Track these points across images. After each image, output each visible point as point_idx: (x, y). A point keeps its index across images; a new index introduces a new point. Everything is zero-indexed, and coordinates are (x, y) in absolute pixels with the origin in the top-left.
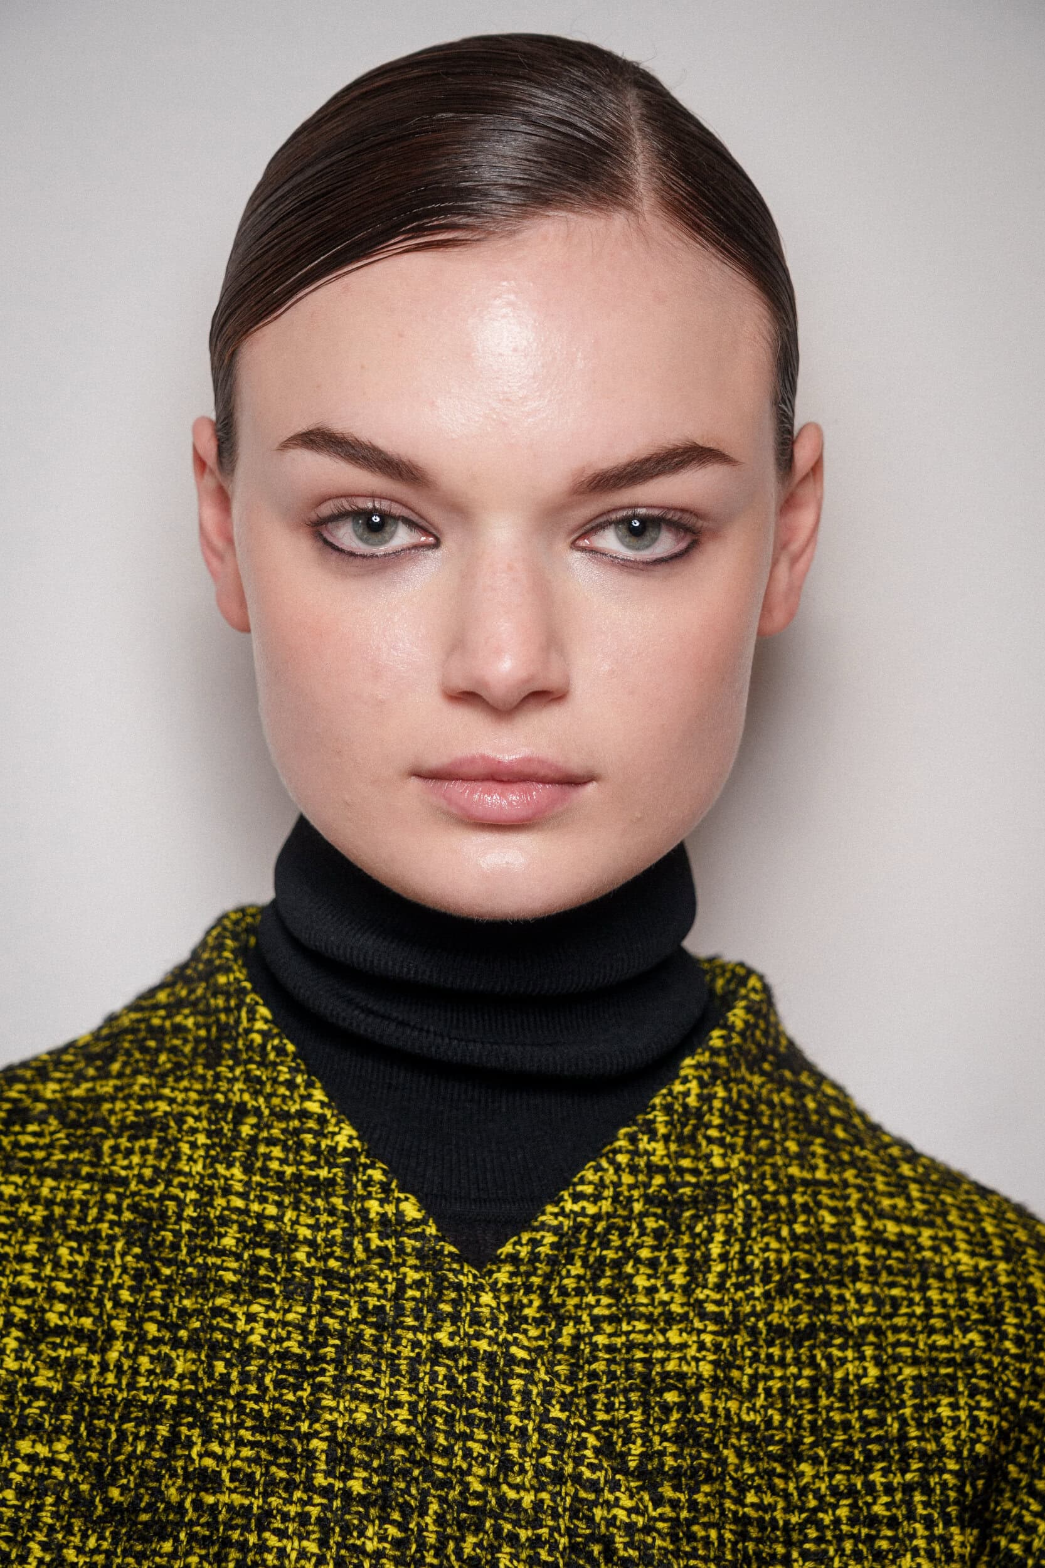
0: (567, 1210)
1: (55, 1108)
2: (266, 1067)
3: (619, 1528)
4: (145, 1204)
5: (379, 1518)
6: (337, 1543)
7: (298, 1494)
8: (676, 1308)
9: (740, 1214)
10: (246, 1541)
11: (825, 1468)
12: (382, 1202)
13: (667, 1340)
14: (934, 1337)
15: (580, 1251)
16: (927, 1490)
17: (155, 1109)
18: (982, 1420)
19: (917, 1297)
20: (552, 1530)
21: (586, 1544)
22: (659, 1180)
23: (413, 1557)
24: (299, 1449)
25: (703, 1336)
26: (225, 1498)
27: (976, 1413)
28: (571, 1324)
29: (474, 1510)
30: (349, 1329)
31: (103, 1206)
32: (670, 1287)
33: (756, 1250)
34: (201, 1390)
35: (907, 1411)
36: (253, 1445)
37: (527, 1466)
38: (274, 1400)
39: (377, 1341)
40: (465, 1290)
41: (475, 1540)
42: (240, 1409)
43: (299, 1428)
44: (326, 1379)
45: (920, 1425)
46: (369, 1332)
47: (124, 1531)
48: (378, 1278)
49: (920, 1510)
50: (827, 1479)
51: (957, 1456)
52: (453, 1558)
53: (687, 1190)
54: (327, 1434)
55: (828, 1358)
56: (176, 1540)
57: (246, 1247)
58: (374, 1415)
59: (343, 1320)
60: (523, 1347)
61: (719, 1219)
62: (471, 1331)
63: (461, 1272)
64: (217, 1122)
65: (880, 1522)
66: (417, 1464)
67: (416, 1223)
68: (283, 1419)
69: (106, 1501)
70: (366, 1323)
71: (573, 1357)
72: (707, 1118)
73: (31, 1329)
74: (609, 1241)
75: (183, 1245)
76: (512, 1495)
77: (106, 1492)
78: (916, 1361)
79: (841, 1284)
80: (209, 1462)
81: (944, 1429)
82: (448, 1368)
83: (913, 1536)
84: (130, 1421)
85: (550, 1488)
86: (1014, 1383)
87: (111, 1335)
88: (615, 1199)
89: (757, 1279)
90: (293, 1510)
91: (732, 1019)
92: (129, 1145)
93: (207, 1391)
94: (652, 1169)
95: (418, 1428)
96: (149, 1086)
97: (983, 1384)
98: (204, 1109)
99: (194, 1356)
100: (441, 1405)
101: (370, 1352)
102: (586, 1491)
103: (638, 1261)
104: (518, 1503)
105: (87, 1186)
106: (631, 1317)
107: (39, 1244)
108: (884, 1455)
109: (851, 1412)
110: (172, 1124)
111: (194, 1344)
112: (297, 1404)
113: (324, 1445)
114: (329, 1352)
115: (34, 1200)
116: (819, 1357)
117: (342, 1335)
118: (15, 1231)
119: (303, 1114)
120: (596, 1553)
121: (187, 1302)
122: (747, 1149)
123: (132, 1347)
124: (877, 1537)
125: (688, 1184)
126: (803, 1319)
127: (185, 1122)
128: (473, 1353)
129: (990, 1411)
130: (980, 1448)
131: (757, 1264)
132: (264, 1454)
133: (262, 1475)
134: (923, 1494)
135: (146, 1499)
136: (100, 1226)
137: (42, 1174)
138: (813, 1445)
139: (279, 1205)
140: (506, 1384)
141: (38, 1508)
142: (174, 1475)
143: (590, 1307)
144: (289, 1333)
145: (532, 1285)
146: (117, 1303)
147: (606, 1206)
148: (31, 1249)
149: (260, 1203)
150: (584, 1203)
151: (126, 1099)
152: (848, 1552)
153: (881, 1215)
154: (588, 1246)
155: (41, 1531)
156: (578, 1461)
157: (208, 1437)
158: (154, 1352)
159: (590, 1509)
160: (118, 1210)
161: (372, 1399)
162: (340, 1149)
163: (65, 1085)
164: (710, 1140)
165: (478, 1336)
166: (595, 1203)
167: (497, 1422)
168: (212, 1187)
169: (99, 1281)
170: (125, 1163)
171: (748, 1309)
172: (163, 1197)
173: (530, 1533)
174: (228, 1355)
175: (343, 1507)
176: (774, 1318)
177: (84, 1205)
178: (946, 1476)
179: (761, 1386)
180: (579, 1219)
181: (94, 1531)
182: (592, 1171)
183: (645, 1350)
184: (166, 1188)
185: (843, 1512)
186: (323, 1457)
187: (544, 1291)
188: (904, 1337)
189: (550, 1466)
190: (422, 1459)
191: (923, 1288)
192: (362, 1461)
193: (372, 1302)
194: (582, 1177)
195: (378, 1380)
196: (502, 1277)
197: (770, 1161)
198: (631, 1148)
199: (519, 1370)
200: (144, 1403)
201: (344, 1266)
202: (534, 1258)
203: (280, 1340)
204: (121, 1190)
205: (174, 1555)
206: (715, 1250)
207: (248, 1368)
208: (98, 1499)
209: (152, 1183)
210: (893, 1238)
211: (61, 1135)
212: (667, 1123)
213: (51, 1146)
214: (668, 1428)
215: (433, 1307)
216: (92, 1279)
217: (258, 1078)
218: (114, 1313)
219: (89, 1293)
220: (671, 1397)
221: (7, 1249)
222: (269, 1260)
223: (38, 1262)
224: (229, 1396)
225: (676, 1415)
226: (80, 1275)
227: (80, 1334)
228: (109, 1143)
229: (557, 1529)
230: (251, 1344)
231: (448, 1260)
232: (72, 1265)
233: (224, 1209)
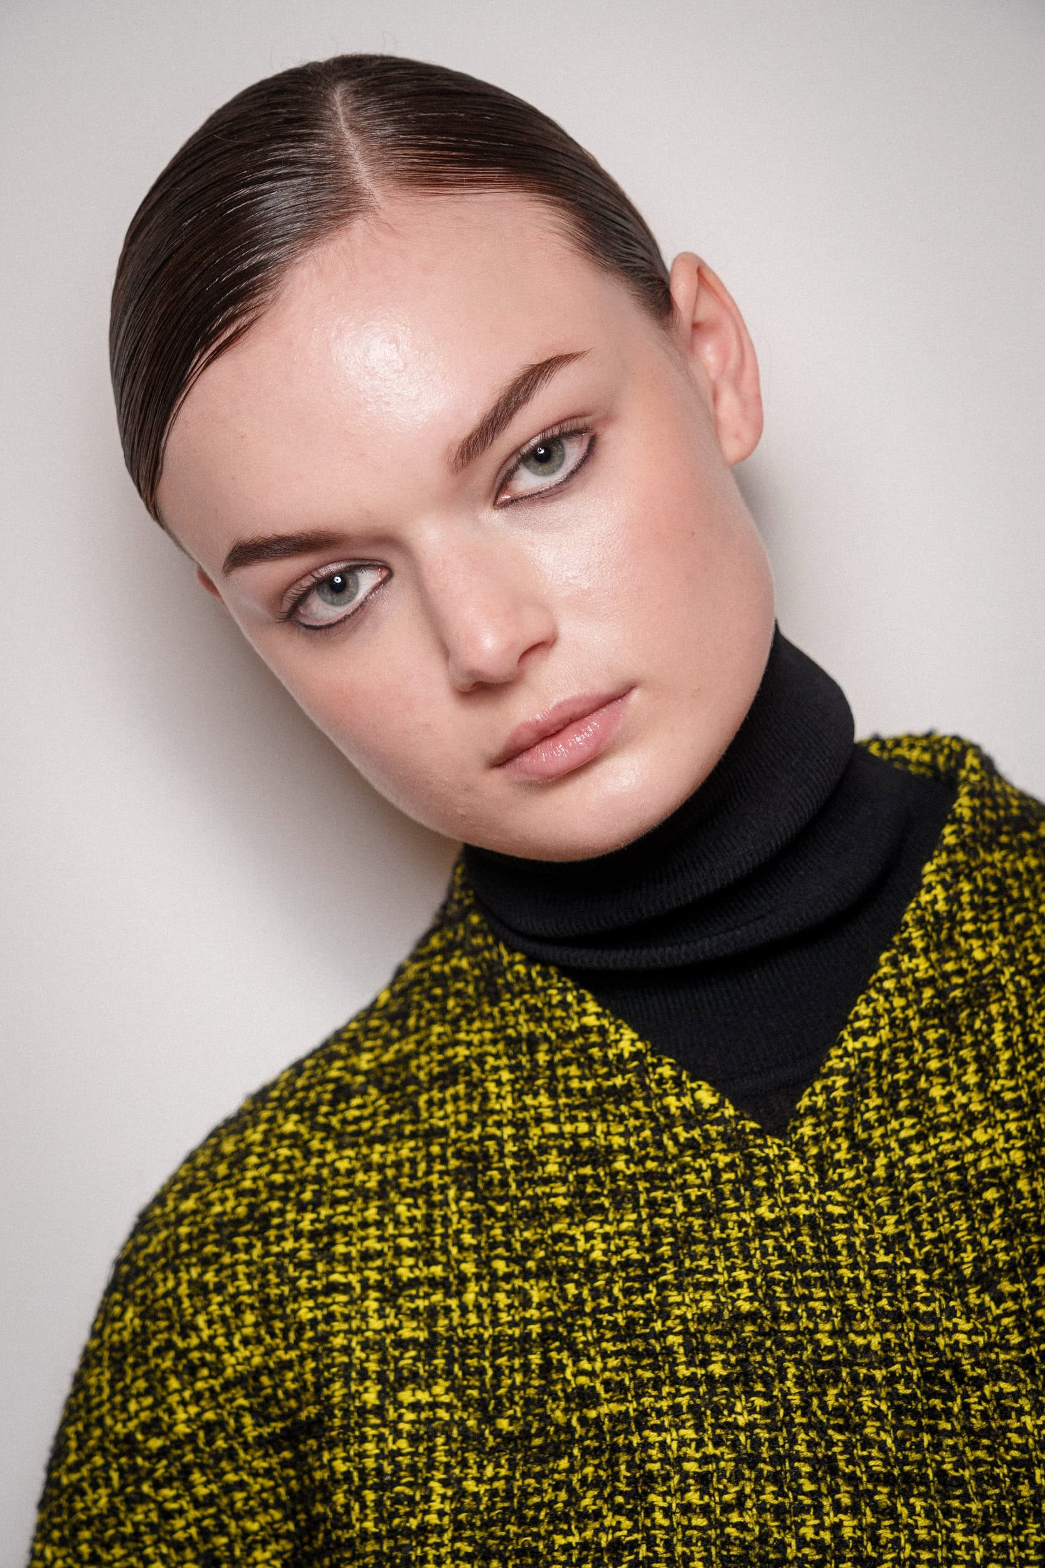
0: (850, 1049)
1: (373, 1078)
2: (538, 994)
3: (962, 1351)
4: (467, 1149)
5: (744, 1392)
6: (711, 1425)
7: (666, 1390)
8: (976, 1107)
9: (1013, 998)
10: (631, 1442)
12: (678, 1096)
13: (974, 1141)
15: (872, 1084)
17: (456, 1056)
20: (904, 1364)
21: (937, 1371)
22: (928, 993)
23: (783, 1421)
25: (1007, 1126)
26: (604, 1409)
28: (882, 1154)
29: (829, 1363)
30: (679, 1225)
31: (430, 1158)
32: (965, 1088)
33: (1035, 1025)
36: (617, 1354)
37: (867, 1311)
38: (626, 1307)
39: (707, 1229)
40: (773, 1162)
41: (836, 1391)
42: (598, 1324)
43: (653, 1328)
44: (669, 1277)
46: (697, 1223)
47: (519, 1456)
48: (693, 1169)
52: (819, 1413)
53: (957, 993)
54: (680, 1328)
56: (571, 1456)
57: (569, 1169)
58: (718, 1300)
59: (672, 1217)
60: (838, 1204)
61: (994, 1009)
62: (788, 1200)
63: (765, 1146)
64: (514, 1056)
66: (767, 1335)
67: (715, 1108)
68: (638, 1323)
69: (497, 1433)
70: (693, 1215)
71: (890, 1186)
72: (959, 917)
73: (386, 1287)
74: (897, 1065)
75: (510, 1180)
76: (860, 1341)
77: (494, 1425)
80: (583, 1380)
82: (776, 1239)
84: (502, 1355)
85: (893, 1327)
87: (463, 1279)
88: (892, 1024)
90: (665, 1404)
91: (958, 810)
92: (441, 1095)
93: (566, 1314)
94: (919, 984)
95: (761, 1302)
96: (445, 1033)
98: (501, 1046)
99: (546, 1284)
100: (777, 1275)
101: (701, 1241)
102: (925, 1323)
103: (929, 1074)
104: (867, 1347)
106: (936, 1129)
107: (378, 1207)
110: (474, 1066)
111: (543, 1272)
112: (647, 1307)
113: (679, 1339)
114: (665, 1250)
115: (368, 1168)
117: (674, 1232)
118: (355, 1201)
119: (584, 1030)
120: (947, 1378)
121: (527, 1234)
122: (1004, 931)
123: (485, 1286)
125: (957, 986)
127: (485, 1062)
128: (794, 1220)
131: (1041, 1041)
132: (628, 1361)
133: (630, 1380)
135: (536, 1425)
136: (430, 1178)
137: (370, 1143)
139: (589, 1120)
140: (830, 1241)
141: (432, 1450)
142: (555, 1399)
143: (896, 1132)
144: (626, 1242)
145: (836, 1129)
146: (462, 1248)
147: (885, 1034)
148: (372, 1214)
149: (571, 1123)
150: (864, 1039)
151: (429, 1050)
154: (879, 1076)
155: (438, 1470)
156: (912, 1298)
157: (576, 1356)
158: (508, 1287)
159: (933, 1340)
160: (444, 1160)
161: (713, 1286)
162: (626, 1055)
163: (378, 1052)
164: (967, 936)
165: (795, 1203)
166: (874, 1035)
167: (831, 1278)
168: (524, 1120)
169: (439, 1230)
170: (441, 1113)
172: (483, 1138)
173: (884, 1372)
174: (576, 1276)
175: (709, 1391)
177: (413, 1162)
180: (864, 1055)
181: (489, 1461)
182: (863, 1005)
183: (956, 1158)
184: (483, 1129)
186: (681, 1350)
187: (848, 1132)
189: (888, 1308)
190: (771, 1329)
192: (717, 1345)
193: (694, 1193)
194: (856, 1013)
195: (715, 1266)
196: (807, 1130)
197: (1029, 934)
198: (894, 972)
199: (838, 1226)
200: (512, 1337)
201: (661, 1165)
202: (831, 1103)
203: (619, 1250)
204: (443, 1140)
205: (571, 1470)
206: (998, 1039)
207: (597, 1284)
208: (487, 1432)
209: (469, 1128)
211: (382, 1102)
212: (923, 937)
213: (374, 1114)
214: (994, 1226)
215: (749, 1185)
216: (433, 1230)
217: (535, 1006)
218: (460, 1257)
219: (433, 1243)
220: (991, 1195)
221: (351, 1219)
222: (592, 1176)
223: (380, 1224)
224: (585, 1314)
225: (998, 1211)
226: (421, 1228)
227: (433, 1282)
228: (423, 1099)
229: (907, 1363)
230: (594, 1261)
231: (751, 1137)
232: (412, 1220)
233: (540, 1137)
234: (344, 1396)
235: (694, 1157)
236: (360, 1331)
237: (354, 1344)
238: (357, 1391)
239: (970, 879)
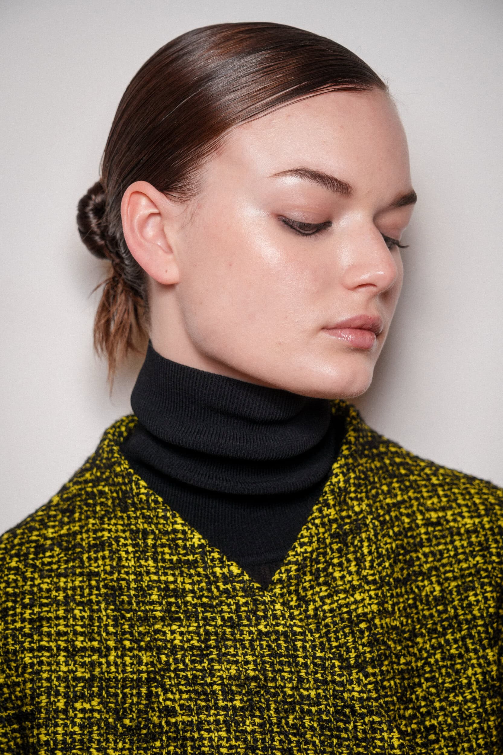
0: (299, 552)
1: (55, 542)
2: (151, 510)
3: (356, 701)
4: (110, 584)
5: (250, 715)
6: (234, 730)
7: (212, 712)
8: (355, 583)
9: (372, 531)
10: (194, 736)
11: (427, 638)
12: (221, 568)
13: (355, 599)
14: (461, 564)
15: (308, 569)
16: (471, 637)
17: (103, 536)
18: (489, 597)
19: (450, 547)
20: (326, 705)
21: (342, 709)
22: (335, 526)
23: (268, 730)
24: (209, 691)
25: (370, 592)
26: (179, 719)
27: (486, 595)
28: (312, 603)
29: (290, 703)
30: (219, 631)
31: (91, 587)
32: (350, 573)
33: (382, 544)
34: (157, 670)
35: (456, 603)
36: (187, 692)
37: (310, 679)
38: (192, 669)
39: (233, 634)
40: (267, 604)
41: (293, 716)
42: (177, 676)
43: (206, 681)
44: (214, 656)
45: (463, 608)
46: (228, 630)
47: (135, 738)
48: (226, 604)
49: (471, 647)
50: (428, 642)
51: (482, 617)
52: (285, 727)
53: (347, 527)
54: (220, 682)
55: (417, 587)
56: (162, 740)
57: (163, 598)
58: (239, 670)
59: (215, 626)
60: (299, 626)
61: (364, 535)
62: (274, 623)
63: (264, 595)
64: (135, 540)
65: (455, 657)
66: (262, 688)
67: (239, 575)
68: (198, 678)
69: (123, 726)
70: (226, 626)
71: (316, 619)
72: (348, 490)
73: (69, 650)
74: (319, 560)
75: (133, 601)
76: (305, 693)
77: (122, 722)
78: (455, 578)
79: (416, 551)
80: (169, 703)
81: (473, 607)
82: (267, 641)
83: (470, 660)
84: (127, 688)
85: (322, 687)
86: (500, 575)
87: (108, 649)
88: (318, 541)
89: (386, 559)
90: (212, 719)
91: (349, 438)
92: (95, 555)
93: (160, 670)
94: (331, 522)
95: (259, 671)
96: (96, 524)
97: (486, 580)
98: (128, 534)
99: (150, 654)
100: (267, 659)
101: (231, 640)
102: (338, 686)
103: (334, 565)
104: (309, 696)
105: (81, 579)
106: (337, 592)
107: (64, 610)
108: (450, 626)
109: (432, 609)
110: (113, 542)
111: (148, 648)
112: (203, 670)
113: (219, 688)
114: (212, 643)
115: (58, 589)
116: (414, 588)
117: (216, 634)
118: (52, 605)
119: (175, 531)
120: (347, 713)
121: (141, 629)
122: (367, 498)
123: (120, 653)
124: (455, 664)
125: (347, 523)
126: (405, 572)
127: (119, 541)
128: (277, 632)
129: (492, 592)
130: (491, 610)
131: (384, 552)
132: (193, 696)
133: (194, 705)
134: (470, 639)
135: (143, 723)
136: (91, 597)
137: (59, 576)
138: (420, 628)
139: (174, 575)
140: (294, 645)
141: (91, 733)
142: (153, 710)
143: (318, 593)
144: (192, 637)
145: (291, 591)
146: (108, 633)
147: (315, 545)
148: (61, 613)
149: (165, 576)
150: (305, 547)
151: (87, 531)
152: (444, 674)
153: (428, 510)
154: (311, 566)
155: (94, 743)
156: (333, 674)
157: (165, 691)
158: (131, 654)
159: (342, 694)
160: (98, 589)
161: (236, 662)
162: (196, 545)
163: (57, 529)
164: (352, 499)
165: (278, 625)
166: (310, 546)
167: (293, 662)
168: (140, 572)
169: (97, 624)
170: (96, 565)
171: (384, 574)
172: (118, 580)
173: (316, 708)
174: (166, 652)
175: (233, 714)
176: (395, 575)
177: (82, 588)
178: (479, 628)
179: (396, 608)
180: (305, 555)
181: (120, 740)
182: (305, 531)
183: (347, 607)
184: (119, 575)
185: (438, 656)
186: (220, 693)
187: (296, 592)
188: (448, 568)
189: (321, 678)
190: (264, 685)
191: (452, 542)
192: (238, 691)
193: (226, 615)
194: (302, 535)
195: (237, 652)
196: (278, 591)
197: (378, 500)
198: (320, 515)
199: (299, 637)
200: (132, 679)
201: (210, 600)
202: (289, 578)
203: (188, 641)
204: (97, 578)
205: (162, 747)
206: (366, 550)
207: (177, 656)
208: (119, 725)
209: (111, 573)
210: (434, 520)
211: (62, 555)
212: (333, 499)
213: (59, 561)
214: (365, 640)
215: (255, 614)
216: (93, 623)
217: (149, 516)
218: (107, 638)
219: (93, 630)
220: (363, 625)
221: (50, 615)
222: (174, 603)
223: (65, 618)
224: (171, 671)
225: (367, 634)
226: (87, 622)
227: (93, 649)
228: (85, 556)
229: (328, 704)
230: (176, 645)
231: (257, 591)
232: (82, 618)
233: (148, 582)
234: (47, 703)
235: (227, 598)
236: (56, 671)
237: (53, 677)
238: (54, 701)
239: (354, 472)
